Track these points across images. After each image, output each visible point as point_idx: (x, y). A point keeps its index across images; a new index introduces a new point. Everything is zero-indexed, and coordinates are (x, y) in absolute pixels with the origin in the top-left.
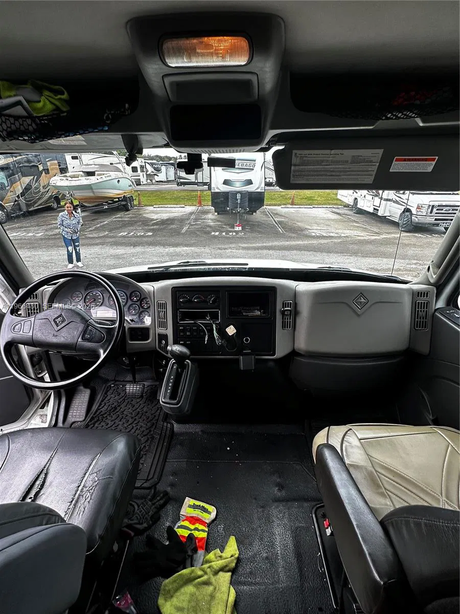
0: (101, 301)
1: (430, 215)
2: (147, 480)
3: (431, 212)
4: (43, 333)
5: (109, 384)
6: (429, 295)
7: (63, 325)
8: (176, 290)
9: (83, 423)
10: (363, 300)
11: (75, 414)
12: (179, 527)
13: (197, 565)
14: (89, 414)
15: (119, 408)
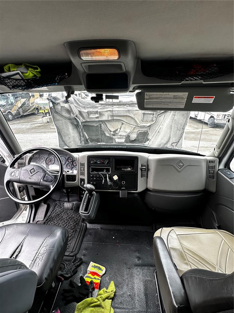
0: (54, 161)
1: (224, 119)
2: (72, 252)
3: (224, 118)
4: (24, 177)
5: (57, 202)
6: (215, 162)
7: (34, 173)
8: (89, 158)
9: (42, 222)
10: (181, 164)
11: (39, 217)
12: (86, 277)
13: (94, 297)
14: (46, 218)
15: (60, 215)
